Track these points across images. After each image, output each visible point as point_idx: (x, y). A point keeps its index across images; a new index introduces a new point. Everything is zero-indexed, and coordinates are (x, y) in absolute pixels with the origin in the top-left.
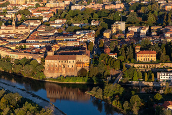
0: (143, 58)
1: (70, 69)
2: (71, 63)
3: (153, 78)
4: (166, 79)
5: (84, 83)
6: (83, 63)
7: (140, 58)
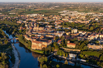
0: (69, 46)
1: (40, 47)
2: (40, 45)
3: (67, 56)
4: (72, 57)
5: (42, 53)
6: (45, 45)
7: (68, 46)
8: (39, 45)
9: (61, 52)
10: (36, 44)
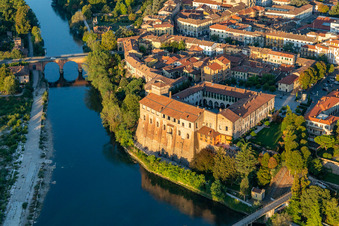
1: (183, 142)
6: (222, 132)
8: (179, 127)
9: (316, 209)
10: (165, 121)
